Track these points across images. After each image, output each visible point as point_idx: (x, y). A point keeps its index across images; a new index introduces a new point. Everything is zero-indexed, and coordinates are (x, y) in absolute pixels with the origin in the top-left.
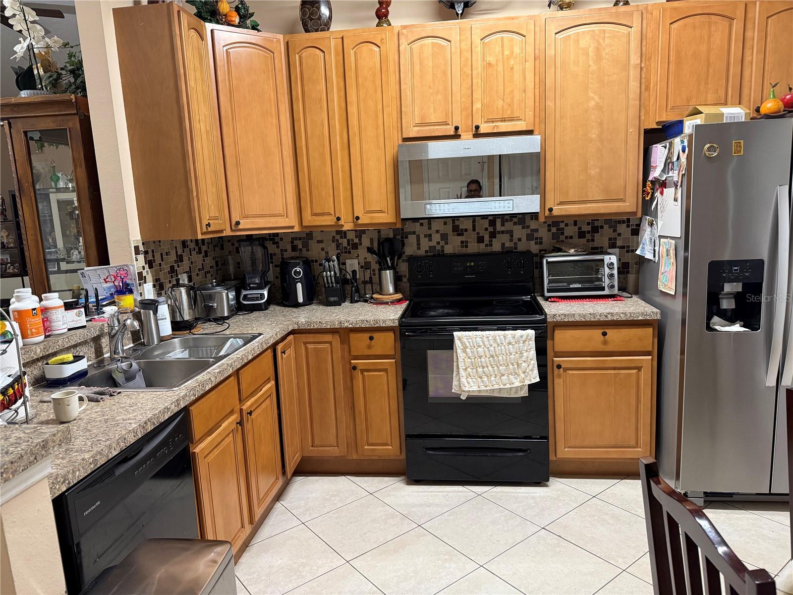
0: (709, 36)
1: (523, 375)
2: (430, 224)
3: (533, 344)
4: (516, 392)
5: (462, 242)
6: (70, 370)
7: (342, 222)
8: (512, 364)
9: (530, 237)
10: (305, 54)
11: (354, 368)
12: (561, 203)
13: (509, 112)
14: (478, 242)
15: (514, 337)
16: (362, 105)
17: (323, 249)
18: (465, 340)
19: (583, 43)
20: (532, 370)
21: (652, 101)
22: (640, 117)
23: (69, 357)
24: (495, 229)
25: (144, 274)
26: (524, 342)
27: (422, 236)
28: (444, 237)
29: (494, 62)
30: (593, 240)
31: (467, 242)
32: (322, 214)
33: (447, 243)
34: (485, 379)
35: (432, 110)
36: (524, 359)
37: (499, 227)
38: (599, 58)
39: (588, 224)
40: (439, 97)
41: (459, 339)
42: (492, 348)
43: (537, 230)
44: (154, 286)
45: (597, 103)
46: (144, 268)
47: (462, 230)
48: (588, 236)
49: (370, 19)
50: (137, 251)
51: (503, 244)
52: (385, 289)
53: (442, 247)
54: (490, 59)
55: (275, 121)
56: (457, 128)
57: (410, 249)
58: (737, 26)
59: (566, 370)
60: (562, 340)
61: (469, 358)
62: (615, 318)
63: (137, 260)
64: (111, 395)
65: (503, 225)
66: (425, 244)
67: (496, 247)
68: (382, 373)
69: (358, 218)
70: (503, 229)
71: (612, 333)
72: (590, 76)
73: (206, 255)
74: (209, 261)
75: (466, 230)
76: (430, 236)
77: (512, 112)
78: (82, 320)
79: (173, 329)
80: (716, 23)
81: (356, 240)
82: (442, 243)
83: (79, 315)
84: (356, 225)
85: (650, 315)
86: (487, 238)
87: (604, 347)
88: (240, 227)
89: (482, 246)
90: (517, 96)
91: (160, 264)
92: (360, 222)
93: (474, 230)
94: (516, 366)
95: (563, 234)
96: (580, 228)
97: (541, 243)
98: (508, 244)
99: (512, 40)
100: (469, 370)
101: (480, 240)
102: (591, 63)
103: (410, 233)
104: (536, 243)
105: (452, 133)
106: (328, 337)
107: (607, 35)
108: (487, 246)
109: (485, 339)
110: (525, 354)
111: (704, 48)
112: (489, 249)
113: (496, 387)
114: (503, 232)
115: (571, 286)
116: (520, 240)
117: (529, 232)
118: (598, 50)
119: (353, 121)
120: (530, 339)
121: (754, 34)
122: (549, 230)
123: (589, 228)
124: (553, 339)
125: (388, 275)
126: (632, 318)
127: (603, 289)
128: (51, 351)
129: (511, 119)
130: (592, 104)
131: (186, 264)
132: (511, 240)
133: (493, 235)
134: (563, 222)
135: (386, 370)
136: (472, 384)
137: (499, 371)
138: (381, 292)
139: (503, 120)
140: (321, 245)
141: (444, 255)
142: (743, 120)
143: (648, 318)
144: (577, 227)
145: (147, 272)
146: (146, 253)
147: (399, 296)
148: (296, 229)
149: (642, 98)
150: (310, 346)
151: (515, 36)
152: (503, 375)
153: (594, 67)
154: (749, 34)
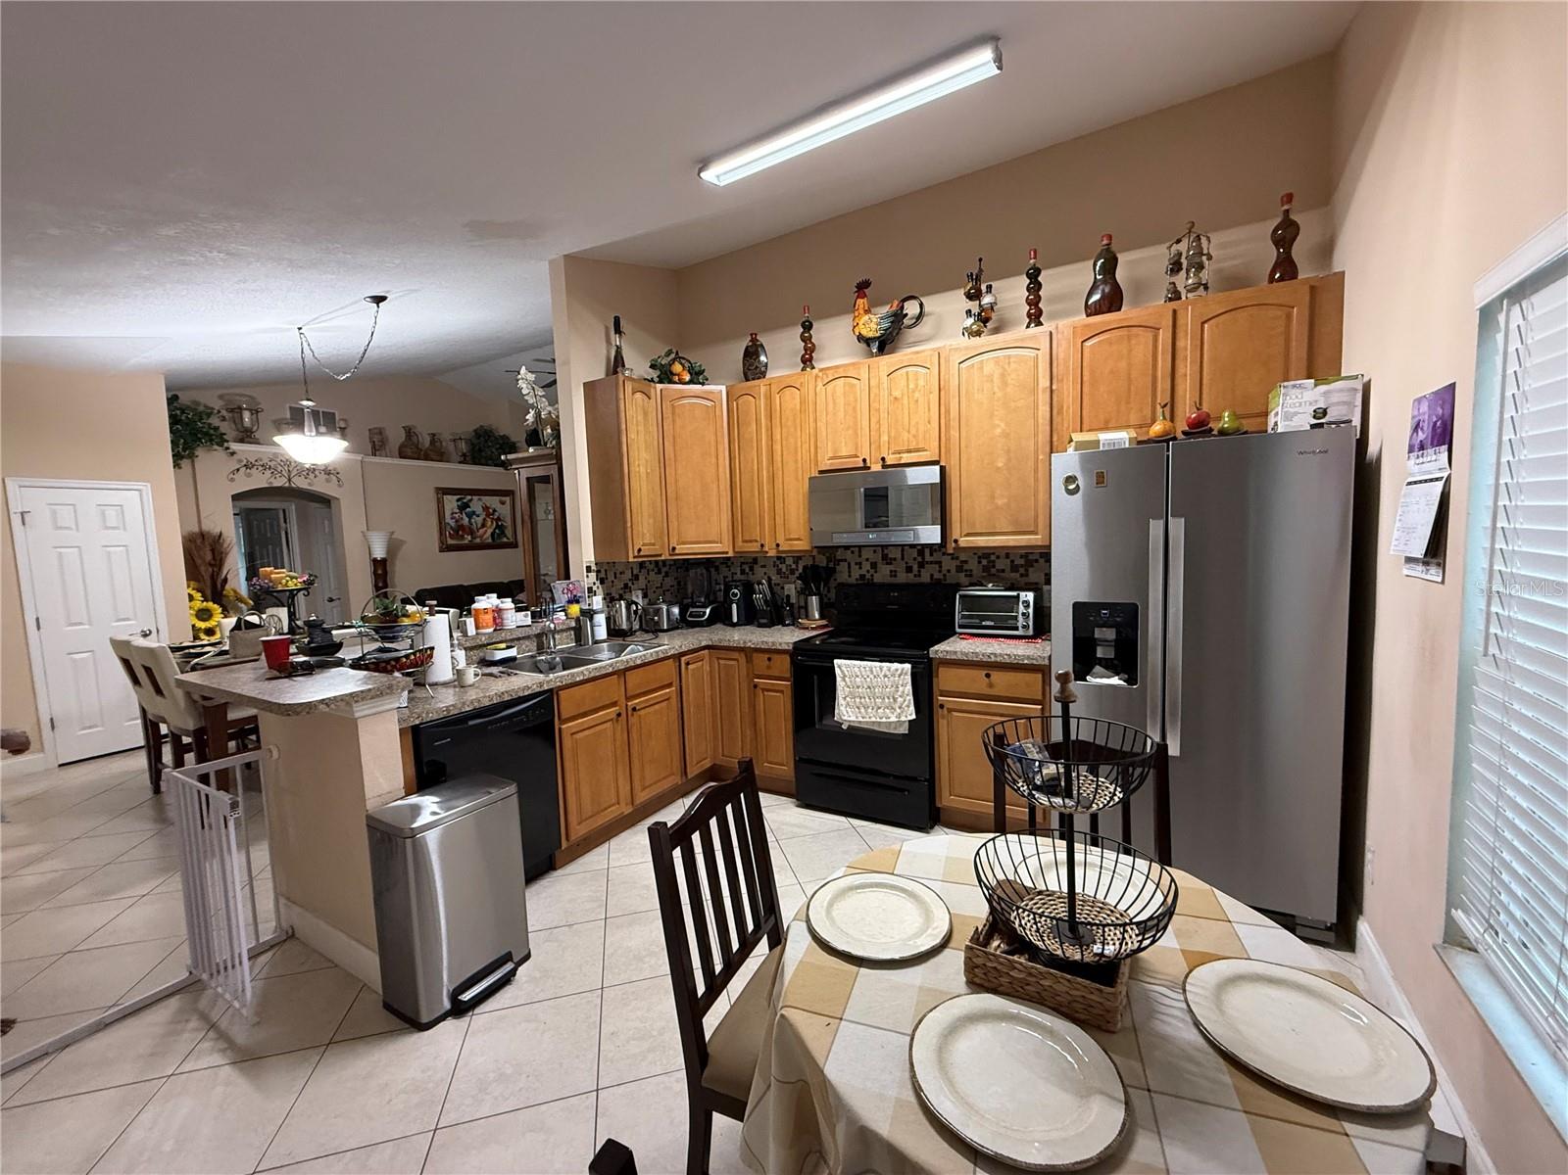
0: (1130, 351)
1: (899, 711)
2: (860, 552)
3: (909, 678)
4: (895, 728)
5: (891, 571)
6: (500, 655)
7: (766, 549)
8: (888, 698)
9: (959, 569)
10: (740, 401)
11: (755, 686)
12: (968, 535)
13: (914, 443)
14: (907, 572)
15: (889, 670)
16: (784, 442)
17: (765, 573)
18: (843, 668)
19: (987, 370)
20: (908, 706)
21: (1066, 425)
22: (1051, 442)
23: (503, 645)
24: (923, 559)
25: (595, 588)
26: (900, 676)
27: (853, 564)
28: (874, 565)
29: (899, 396)
30: (1027, 575)
31: (895, 571)
32: (751, 541)
33: (876, 572)
34: (863, 710)
35: (843, 444)
36: (899, 693)
37: (928, 558)
38: (1005, 384)
39: (1022, 557)
40: (850, 432)
41: (839, 667)
42: (868, 680)
43: (966, 562)
44: (604, 599)
45: (1004, 430)
46: (594, 584)
47: (891, 559)
48: (1022, 570)
49: (797, 365)
50: (589, 569)
51: (932, 575)
52: (810, 614)
53: (872, 575)
54: (897, 393)
55: (714, 460)
56: (864, 460)
57: (843, 576)
58: (1164, 336)
59: (950, 711)
60: (946, 679)
61: (848, 687)
62: (998, 660)
63: (587, 576)
64: (509, 675)
65: (931, 555)
66: (856, 573)
67: (925, 578)
68: (778, 694)
69: (778, 545)
70: (931, 559)
71: (996, 676)
72: (996, 403)
73: (667, 575)
74: (669, 581)
75: (895, 559)
76: (860, 564)
77: (917, 444)
78: (529, 621)
79: (609, 634)
80: (1137, 335)
81: (794, 566)
82: (872, 571)
83: (526, 616)
84: (779, 552)
85: (1036, 659)
86: (915, 567)
87: (989, 690)
88: (677, 552)
89: (911, 575)
90: (922, 428)
91: (613, 582)
92: (781, 549)
93: (903, 559)
94: (892, 700)
95: (994, 567)
96: (1012, 561)
97: (971, 576)
98: (937, 576)
99: (916, 375)
100: (848, 699)
101: (909, 569)
102: (996, 389)
103: (842, 560)
104: (966, 576)
105: (861, 465)
106: (736, 655)
107: (1011, 360)
108: (915, 576)
109: (863, 669)
110: (901, 689)
111: (1123, 364)
112: (917, 580)
113: (873, 719)
114: (931, 563)
115: (984, 623)
116: (949, 571)
117: (959, 564)
118: (1003, 376)
119: (778, 458)
120: (906, 674)
121: (1186, 343)
122: (980, 562)
123: (1022, 562)
124: (937, 676)
125: (814, 600)
126: (1016, 661)
127: (1017, 629)
128: (494, 640)
129: (918, 450)
130: (998, 431)
131: (642, 582)
132: (940, 571)
133: (921, 565)
134: (993, 554)
135: (782, 692)
136: (850, 714)
137: (875, 703)
138: (807, 617)
139: (909, 451)
140: (764, 570)
141: (874, 584)
142: (1127, 446)
143: (1035, 662)
144: (1009, 561)
145: (598, 587)
146: (598, 572)
147: (824, 622)
148: (731, 554)
149: (1054, 423)
150: (722, 662)
151: (920, 369)
152: (879, 708)
153: (999, 394)
154: (1180, 344)
